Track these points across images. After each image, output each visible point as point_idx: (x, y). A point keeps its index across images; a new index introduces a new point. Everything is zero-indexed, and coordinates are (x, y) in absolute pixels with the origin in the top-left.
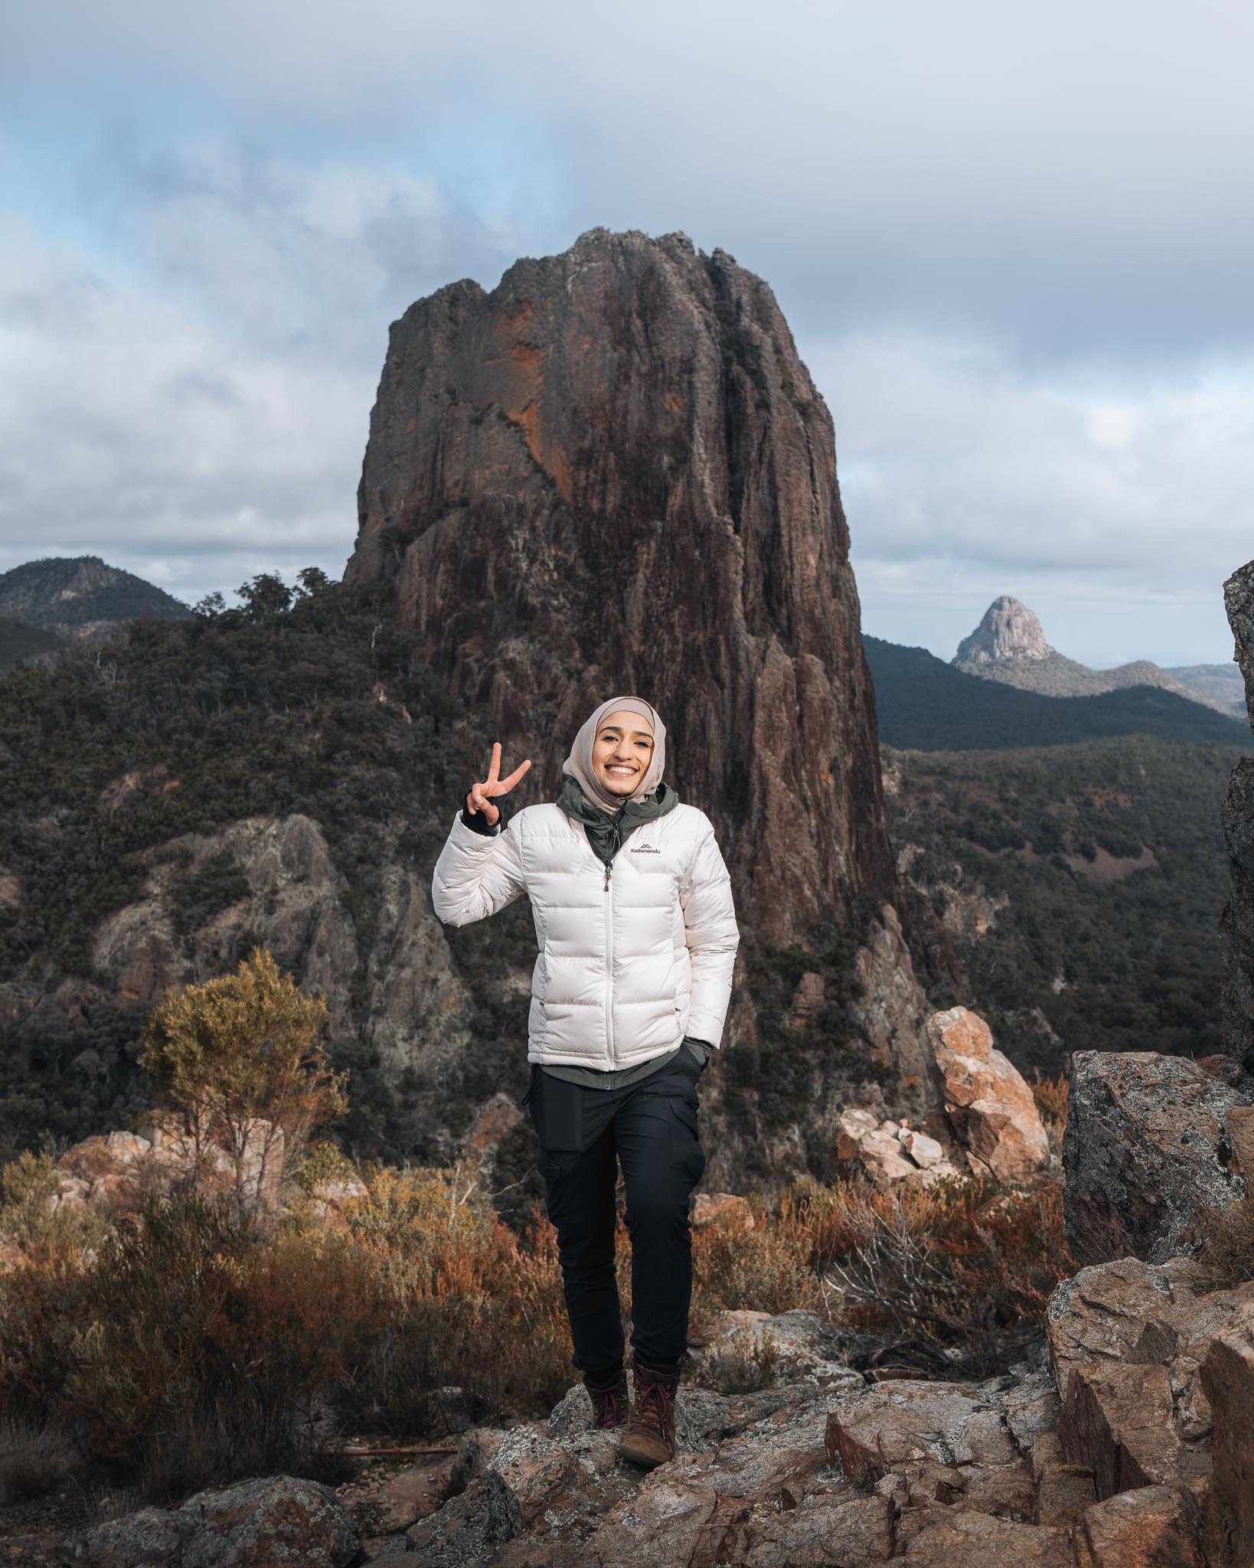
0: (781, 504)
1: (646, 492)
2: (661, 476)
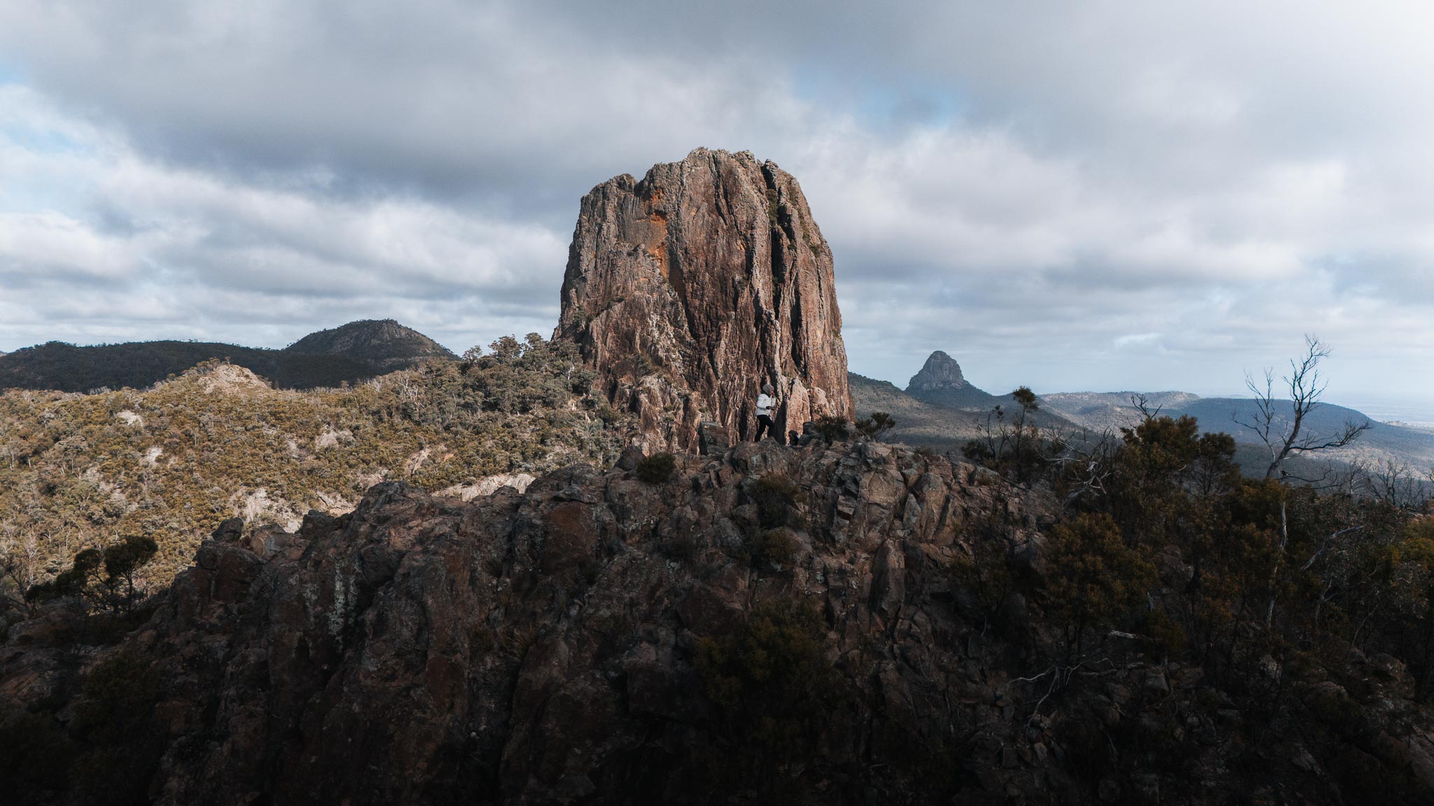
0: (802, 303)
1: (726, 295)
2: (734, 287)
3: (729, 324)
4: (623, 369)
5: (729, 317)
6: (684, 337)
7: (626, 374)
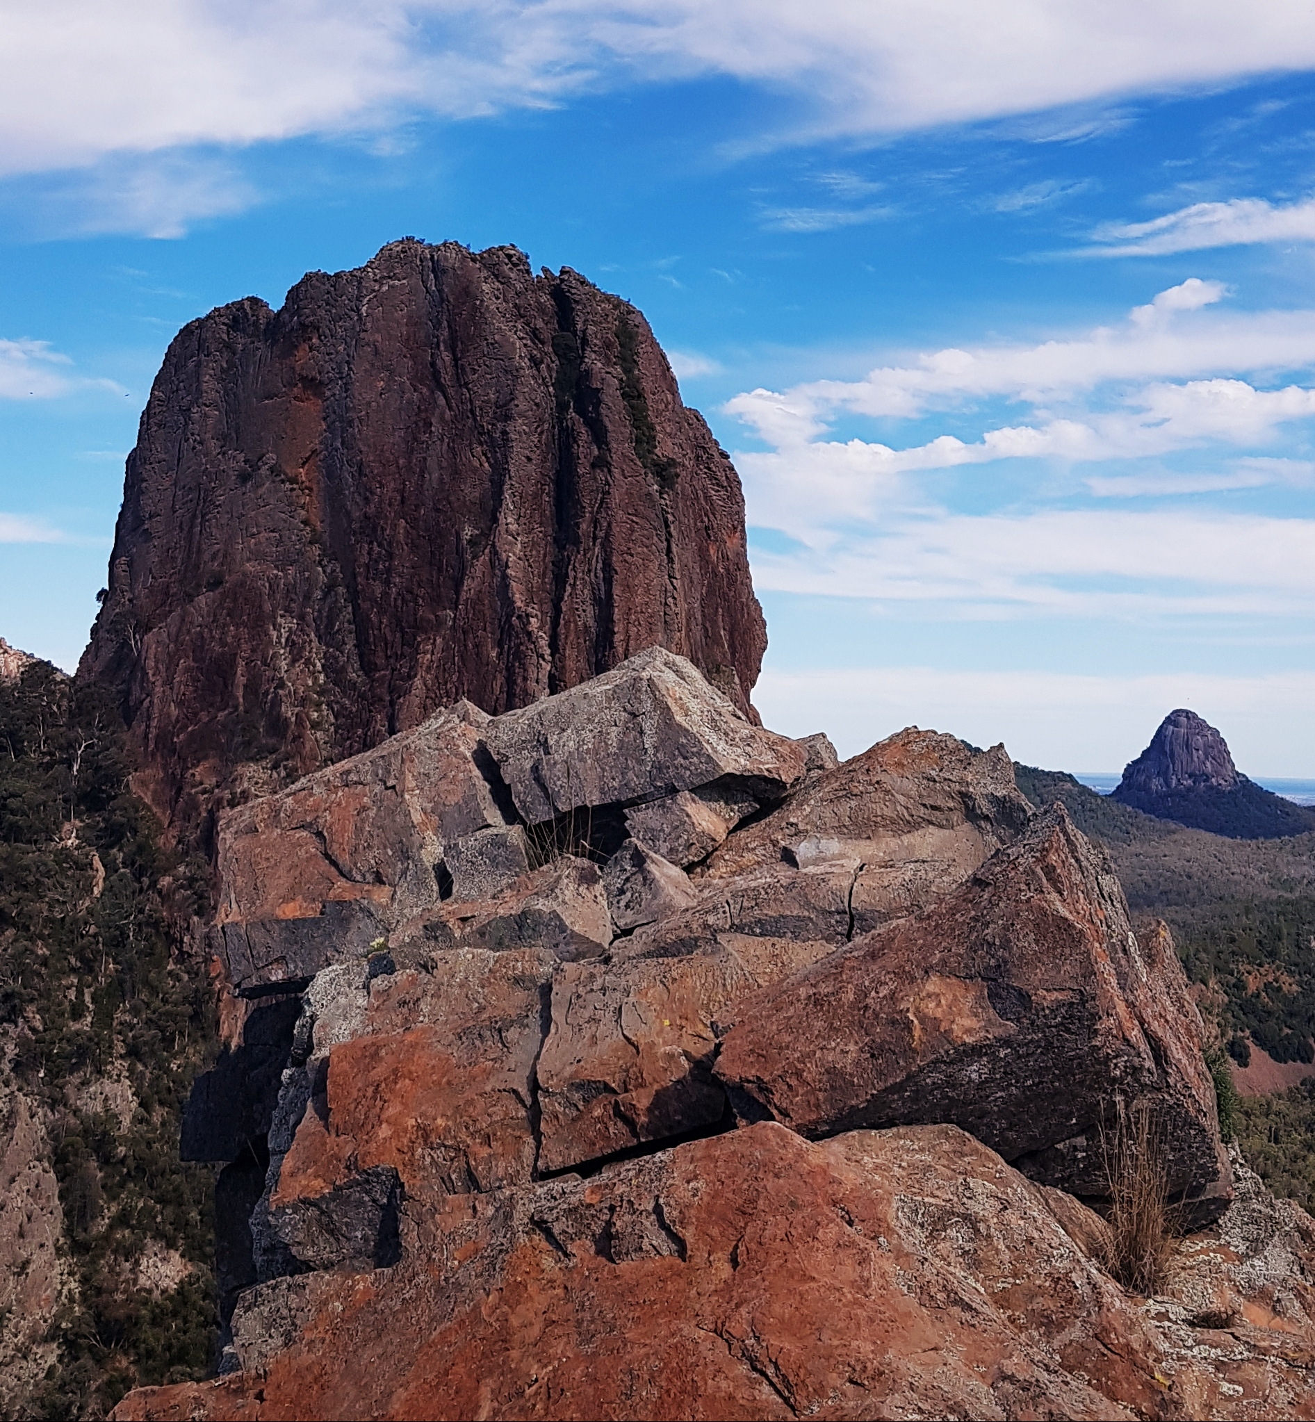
1: (440, 570)
2: (460, 552)
3: (439, 640)
4: (200, 746)
5: (440, 622)
6: (343, 669)
7: (206, 758)
